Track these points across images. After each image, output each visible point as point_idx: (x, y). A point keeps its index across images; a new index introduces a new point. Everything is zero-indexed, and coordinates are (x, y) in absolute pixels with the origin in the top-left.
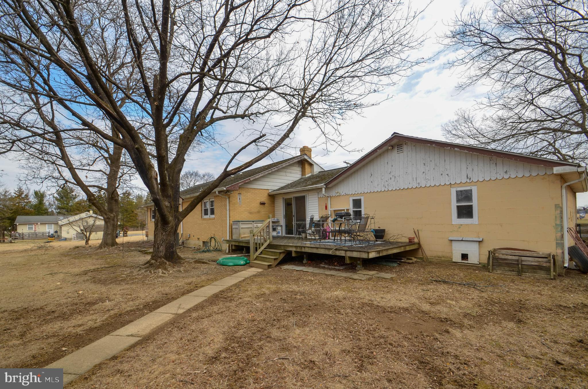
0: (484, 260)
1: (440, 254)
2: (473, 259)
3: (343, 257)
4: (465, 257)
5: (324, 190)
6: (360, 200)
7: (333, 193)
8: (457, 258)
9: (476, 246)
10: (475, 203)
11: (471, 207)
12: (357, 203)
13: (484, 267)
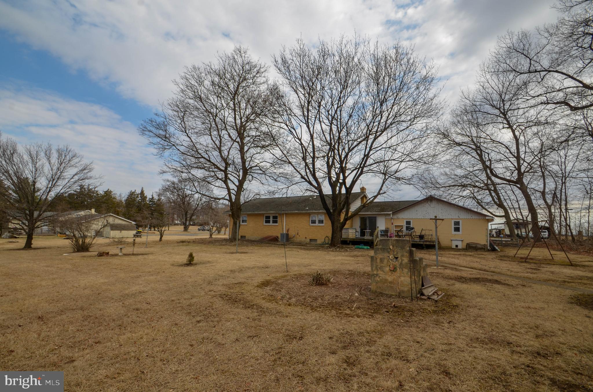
0: (465, 247)
1: (447, 246)
2: (460, 247)
3: (422, 244)
4: (457, 246)
5: (391, 215)
6: (410, 222)
7: (395, 217)
8: (454, 247)
9: (461, 242)
10: (461, 226)
11: (459, 228)
12: (408, 223)
13: (463, 250)
